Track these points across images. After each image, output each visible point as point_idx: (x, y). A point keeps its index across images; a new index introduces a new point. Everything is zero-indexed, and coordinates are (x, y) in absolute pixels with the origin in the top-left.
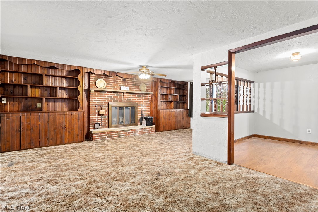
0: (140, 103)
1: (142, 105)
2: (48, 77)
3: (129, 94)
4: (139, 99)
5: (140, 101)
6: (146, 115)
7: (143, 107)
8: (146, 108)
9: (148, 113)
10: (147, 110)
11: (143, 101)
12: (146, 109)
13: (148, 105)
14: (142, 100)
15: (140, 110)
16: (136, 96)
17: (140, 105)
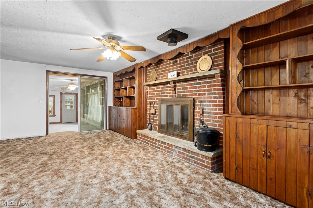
0: (198, 98)
1: (202, 102)
2: (130, 80)
3: (182, 84)
4: (197, 89)
5: (199, 94)
6: (213, 125)
7: (205, 105)
8: (211, 109)
9: (218, 122)
10: (214, 113)
11: (205, 94)
12: (212, 111)
13: (216, 102)
14: (204, 90)
15: (199, 112)
16: (191, 84)
17: (199, 102)
